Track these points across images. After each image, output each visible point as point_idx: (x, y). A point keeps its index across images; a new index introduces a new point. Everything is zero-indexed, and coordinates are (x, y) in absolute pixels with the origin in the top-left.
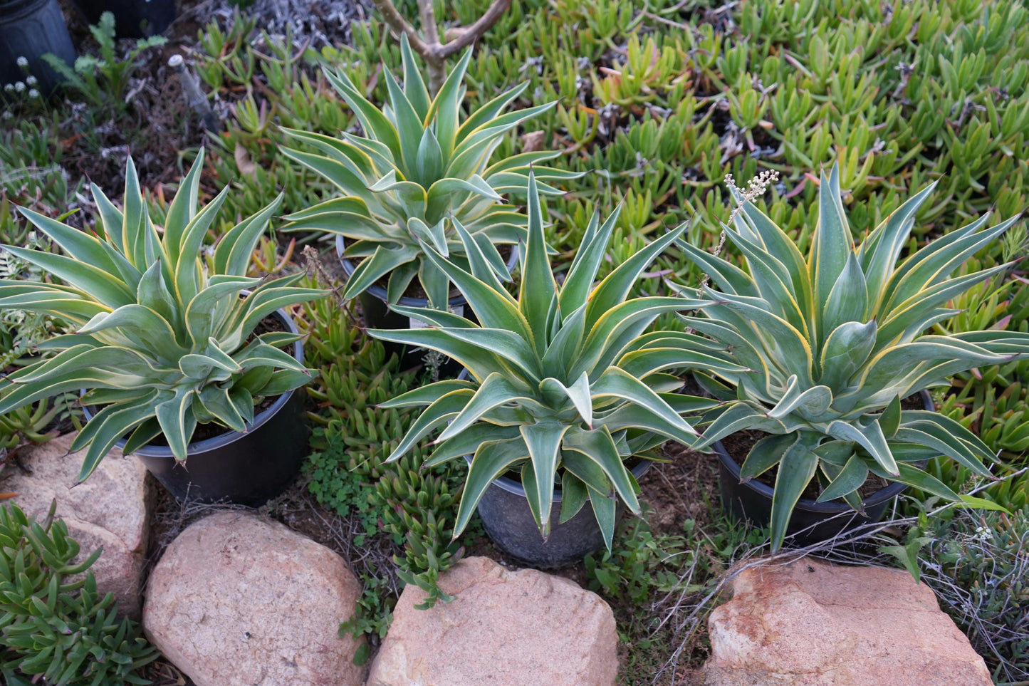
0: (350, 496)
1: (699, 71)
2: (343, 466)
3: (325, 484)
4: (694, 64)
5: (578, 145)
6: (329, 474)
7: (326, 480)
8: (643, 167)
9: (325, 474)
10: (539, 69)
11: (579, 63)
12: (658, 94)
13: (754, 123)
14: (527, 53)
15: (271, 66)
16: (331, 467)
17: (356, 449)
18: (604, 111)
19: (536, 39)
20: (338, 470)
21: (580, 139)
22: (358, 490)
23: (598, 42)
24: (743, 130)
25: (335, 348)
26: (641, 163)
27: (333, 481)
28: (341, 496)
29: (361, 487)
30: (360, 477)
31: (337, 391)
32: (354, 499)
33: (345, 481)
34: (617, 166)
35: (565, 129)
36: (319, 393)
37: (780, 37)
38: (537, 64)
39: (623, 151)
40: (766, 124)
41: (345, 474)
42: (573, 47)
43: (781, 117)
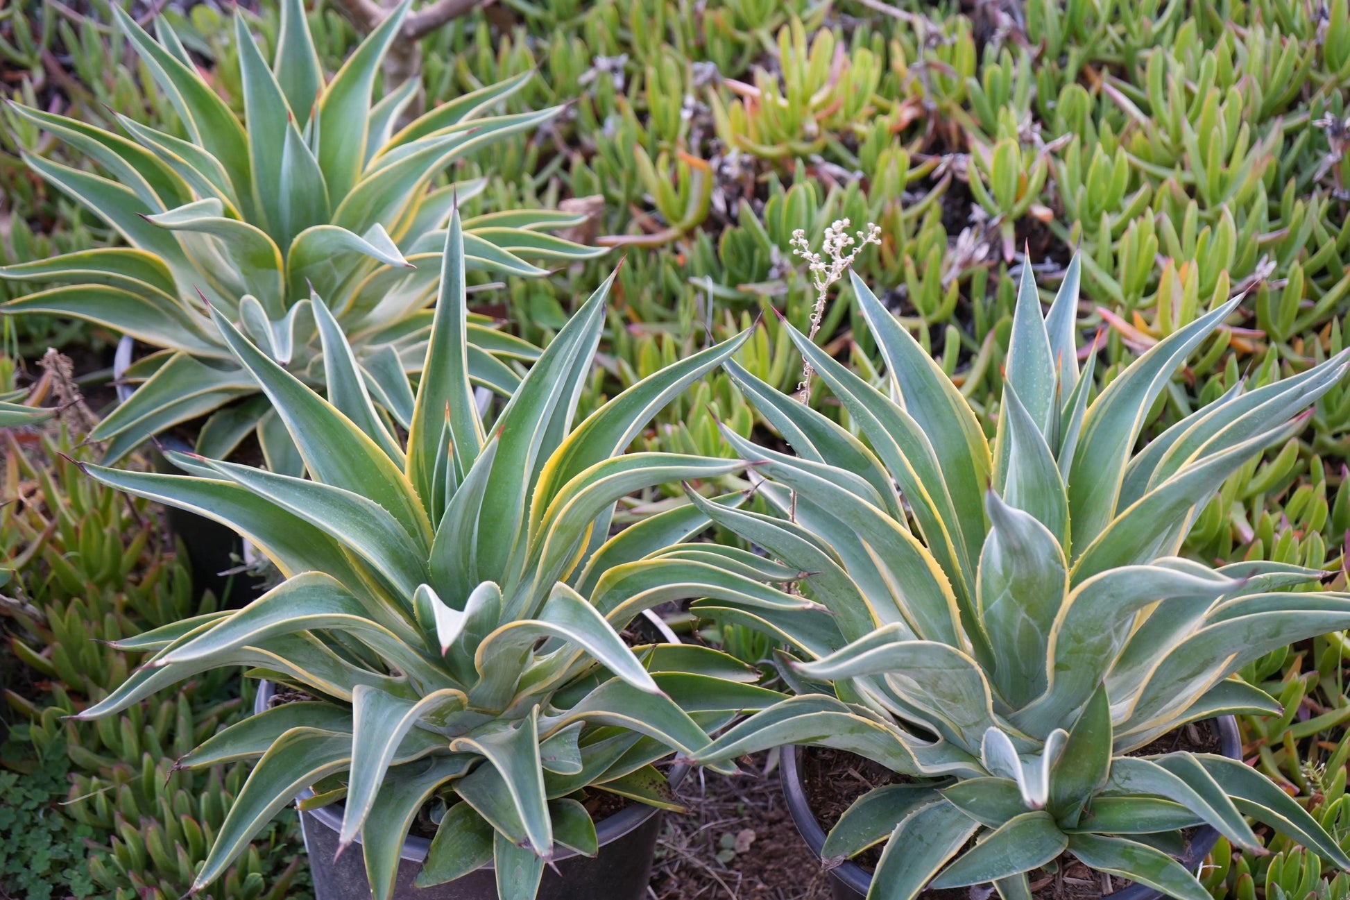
0: (60, 865)
1: (932, 105)
2: (55, 804)
3: (15, 838)
4: (924, 90)
5: (673, 232)
6: (27, 819)
7: (17, 830)
8: (783, 276)
9: (19, 818)
10: (619, 81)
11: (696, 74)
12: (844, 142)
13: (1017, 209)
14: (602, 48)
15: (83, 34)
16: (33, 805)
17: (89, 772)
18: (722, 165)
19: (623, 25)
20: (47, 813)
21: (677, 220)
22: (79, 855)
23: (742, 36)
24: (995, 221)
25: (91, 571)
26: (781, 266)
27: (32, 834)
28: (40, 866)
29: (86, 851)
30: (89, 831)
31: (73, 651)
32: (67, 872)
33: (56, 837)
34: (741, 274)
35: (649, 198)
36: (41, 657)
37: (1104, 50)
38: (614, 70)
39: (751, 245)
40: (1041, 212)
41: (59, 822)
42: (692, 42)
43: (1073, 195)
